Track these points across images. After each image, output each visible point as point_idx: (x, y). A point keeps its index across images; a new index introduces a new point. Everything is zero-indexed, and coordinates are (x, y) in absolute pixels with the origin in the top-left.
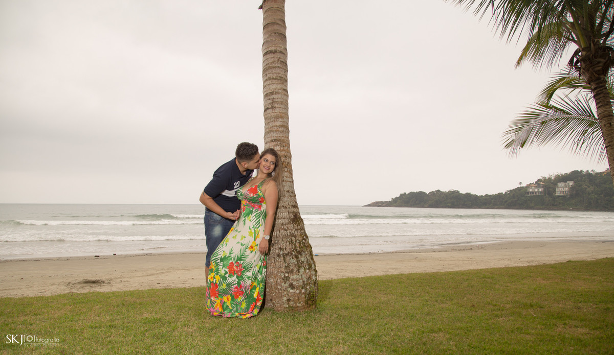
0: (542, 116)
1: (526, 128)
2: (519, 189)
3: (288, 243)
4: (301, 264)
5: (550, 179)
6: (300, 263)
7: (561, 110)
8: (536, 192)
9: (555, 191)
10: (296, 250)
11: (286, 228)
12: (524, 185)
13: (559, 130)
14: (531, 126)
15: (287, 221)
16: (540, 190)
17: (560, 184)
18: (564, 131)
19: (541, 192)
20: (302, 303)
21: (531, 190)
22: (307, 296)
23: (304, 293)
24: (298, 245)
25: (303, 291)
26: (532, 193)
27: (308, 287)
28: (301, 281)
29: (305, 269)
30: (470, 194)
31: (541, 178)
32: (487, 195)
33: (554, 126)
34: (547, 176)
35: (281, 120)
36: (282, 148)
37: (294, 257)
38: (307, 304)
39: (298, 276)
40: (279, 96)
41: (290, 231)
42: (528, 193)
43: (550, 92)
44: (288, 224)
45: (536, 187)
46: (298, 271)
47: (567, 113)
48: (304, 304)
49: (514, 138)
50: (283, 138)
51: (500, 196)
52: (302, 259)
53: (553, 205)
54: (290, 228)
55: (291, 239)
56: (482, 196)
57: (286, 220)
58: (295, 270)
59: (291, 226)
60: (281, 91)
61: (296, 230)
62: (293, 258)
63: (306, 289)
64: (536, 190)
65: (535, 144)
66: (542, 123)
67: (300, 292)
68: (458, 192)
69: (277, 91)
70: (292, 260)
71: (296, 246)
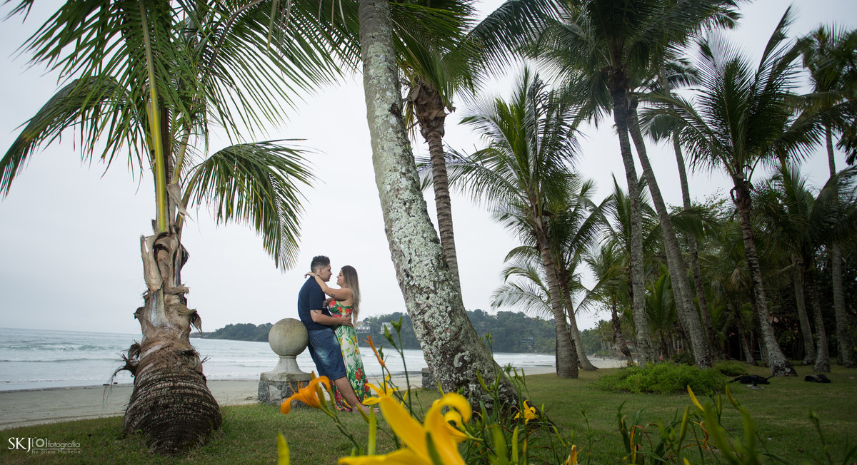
5: (376, 318)
8: (363, 331)
9: (379, 329)
16: (367, 328)
17: (383, 324)
19: (368, 331)
26: (361, 330)
31: (368, 317)
34: (373, 316)
45: (364, 326)
53: (378, 343)
64: (364, 328)
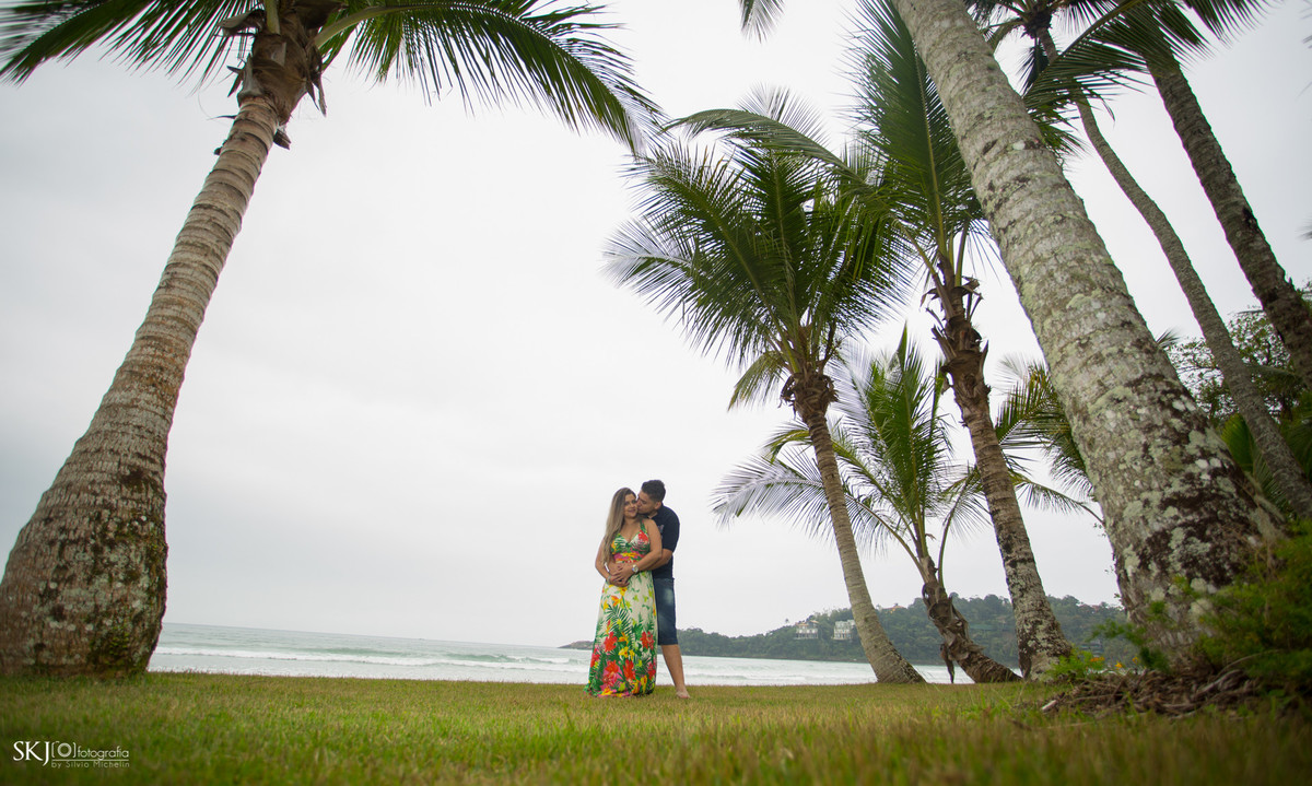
0: (767, 476)
1: (744, 489)
2: (785, 629)
3: (87, 519)
4: (106, 566)
5: (825, 615)
6: (100, 565)
7: (793, 471)
8: (808, 635)
9: (832, 634)
10: (105, 536)
11: (98, 491)
12: (792, 623)
13: (789, 500)
14: (752, 488)
15: (106, 477)
16: (814, 631)
17: (839, 624)
18: (796, 501)
19: (815, 635)
20: (77, 656)
21: (801, 632)
22: (98, 642)
23: (89, 633)
24: (112, 526)
25: (90, 628)
26: (803, 635)
27: (108, 622)
28: (92, 604)
29: (111, 580)
30: (717, 634)
31: (813, 614)
32: (741, 637)
33: (783, 492)
34: (822, 612)
35: (176, 308)
36: (158, 353)
37: (89, 549)
38: (96, 661)
39: (83, 593)
40: (189, 271)
41: (107, 498)
42: (797, 635)
43: (776, 447)
44: (106, 483)
45: (808, 628)
46: (89, 581)
47: (801, 477)
48: (84, 661)
49: (727, 500)
50: (168, 338)
51: (758, 639)
52: (113, 557)
53: (832, 654)
54: (108, 492)
55: (100, 513)
56: (734, 638)
57: (106, 475)
58: (81, 576)
59: (114, 489)
60: (195, 265)
61: (124, 498)
62: (85, 551)
63: (101, 624)
64: (808, 631)
65: (757, 514)
66: (768, 486)
67: (79, 631)
68: (701, 631)
69: (187, 262)
70: (81, 554)
71: (105, 529)
